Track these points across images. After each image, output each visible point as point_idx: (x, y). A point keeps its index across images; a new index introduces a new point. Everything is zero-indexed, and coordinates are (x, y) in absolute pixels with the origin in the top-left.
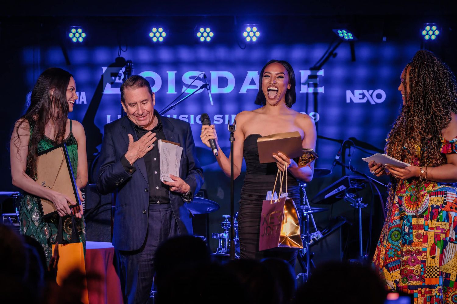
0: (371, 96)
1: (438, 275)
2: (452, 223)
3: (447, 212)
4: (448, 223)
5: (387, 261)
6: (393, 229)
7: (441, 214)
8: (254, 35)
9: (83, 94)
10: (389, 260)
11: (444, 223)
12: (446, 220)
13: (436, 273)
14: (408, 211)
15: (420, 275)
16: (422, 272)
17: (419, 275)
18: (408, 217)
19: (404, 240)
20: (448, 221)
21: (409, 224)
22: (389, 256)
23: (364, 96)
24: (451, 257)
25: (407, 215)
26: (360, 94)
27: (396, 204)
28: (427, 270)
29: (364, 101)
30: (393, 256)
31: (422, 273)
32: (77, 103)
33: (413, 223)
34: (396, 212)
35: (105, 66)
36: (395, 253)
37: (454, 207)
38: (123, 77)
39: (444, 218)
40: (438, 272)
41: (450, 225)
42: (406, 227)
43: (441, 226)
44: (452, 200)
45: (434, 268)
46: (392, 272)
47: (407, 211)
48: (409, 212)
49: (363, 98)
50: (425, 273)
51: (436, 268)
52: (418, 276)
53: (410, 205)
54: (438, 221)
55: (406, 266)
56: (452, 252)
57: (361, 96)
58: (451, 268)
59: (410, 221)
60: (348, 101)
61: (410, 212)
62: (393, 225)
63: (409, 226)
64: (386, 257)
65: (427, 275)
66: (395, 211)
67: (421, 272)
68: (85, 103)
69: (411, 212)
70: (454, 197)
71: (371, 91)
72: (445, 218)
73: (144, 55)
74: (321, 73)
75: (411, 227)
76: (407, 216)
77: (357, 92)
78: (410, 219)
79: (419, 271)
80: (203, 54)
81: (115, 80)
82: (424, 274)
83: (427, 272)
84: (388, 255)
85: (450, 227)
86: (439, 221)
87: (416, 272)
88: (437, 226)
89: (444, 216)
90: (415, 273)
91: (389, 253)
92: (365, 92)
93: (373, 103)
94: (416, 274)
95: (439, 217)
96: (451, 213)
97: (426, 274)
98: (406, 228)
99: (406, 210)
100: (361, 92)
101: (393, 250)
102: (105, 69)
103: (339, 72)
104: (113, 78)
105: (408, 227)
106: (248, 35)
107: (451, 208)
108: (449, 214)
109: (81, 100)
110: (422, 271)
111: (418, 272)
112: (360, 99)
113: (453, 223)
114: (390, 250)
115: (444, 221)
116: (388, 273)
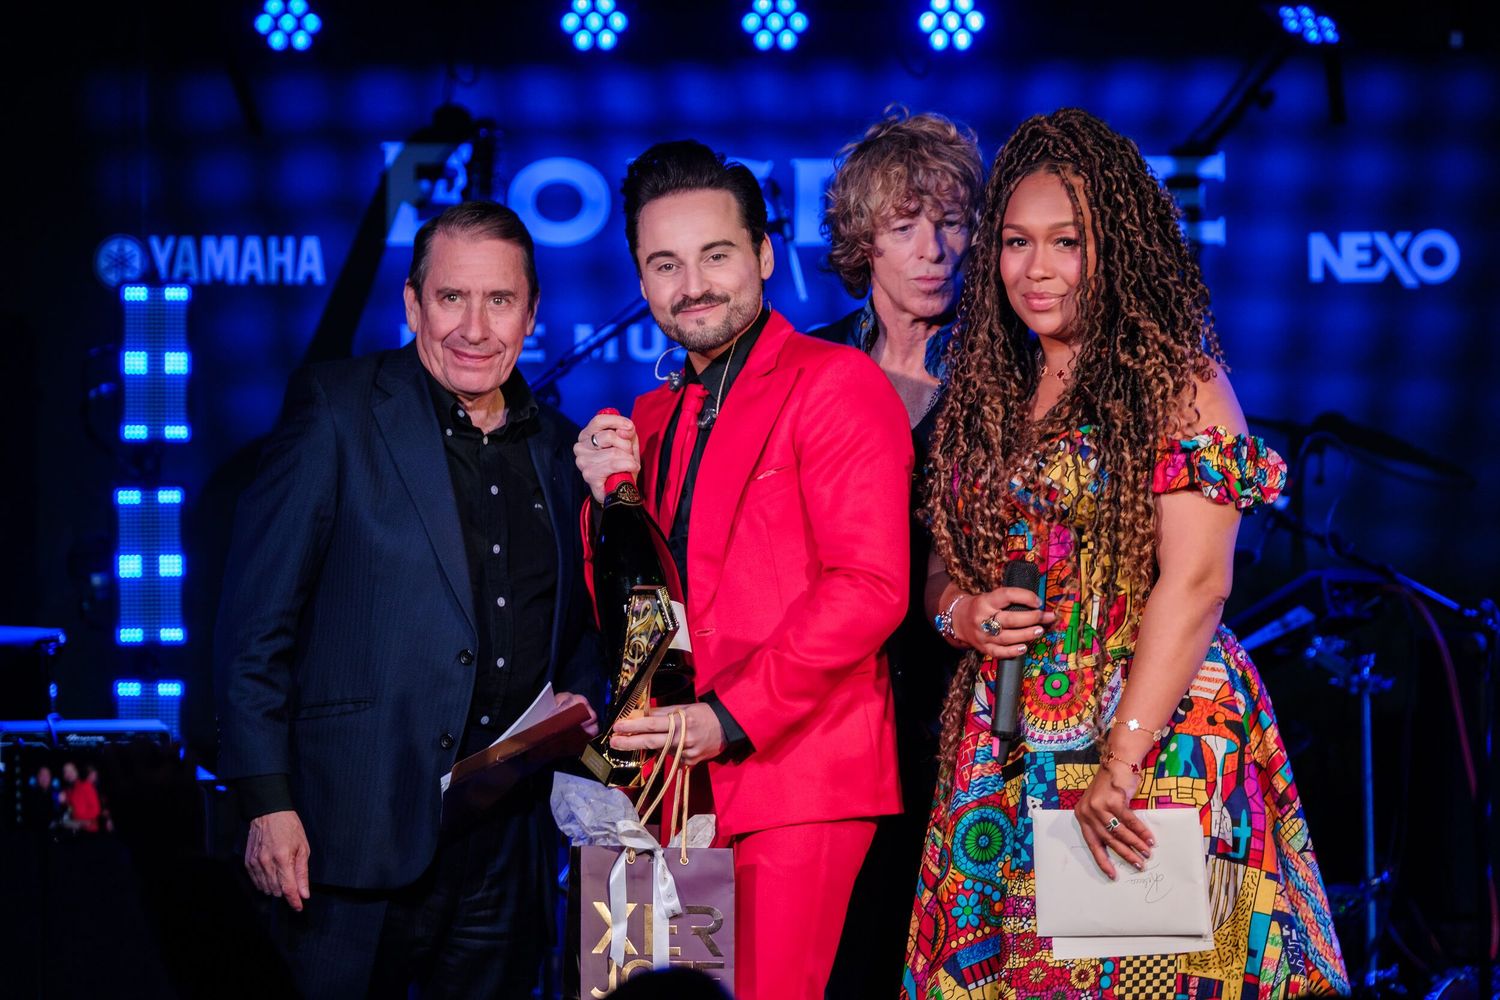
0: (1404, 254)
1: (1170, 989)
2: (1215, 781)
3: (1197, 739)
4: (1201, 784)
5: (954, 944)
6: (970, 815)
7: (1173, 747)
8: (963, 25)
9: (311, 245)
10: (962, 940)
11: (1186, 782)
12: (1194, 772)
13: (1163, 983)
14: (1036, 737)
15: (1096, 987)
16: (1105, 977)
17: (1090, 988)
18: (1040, 761)
19: (1023, 852)
20: (1202, 775)
21: (1043, 788)
22: (961, 923)
23: (1376, 254)
24: (1223, 916)
25: (1031, 749)
26: (1361, 248)
27: (977, 714)
28: (1123, 971)
29: (1378, 273)
30: (975, 922)
31: (1105, 982)
32: (289, 276)
33: (1060, 785)
34: (978, 748)
35: (393, 139)
36: (983, 910)
37: (1220, 718)
38: (461, 181)
39: (1186, 763)
40: (1170, 976)
41: (1210, 789)
42: (1029, 798)
43: (1174, 793)
44: (1210, 691)
45: (1157, 963)
46: (977, 986)
47: (1032, 736)
48: (1040, 740)
49: (1373, 263)
50: (1116, 982)
51: (1164, 963)
52: (1088, 993)
53: (1042, 712)
54: (1159, 774)
55: (1039, 954)
56: (1227, 893)
57: (1365, 257)
58: (1224, 958)
59: (1049, 777)
60: (1316, 274)
61: (1046, 738)
62: (969, 800)
63: (1047, 796)
64: (947, 927)
65: (1123, 990)
66: (975, 742)
67: (1099, 976)
68: (319, 277)
69: (1051, 740)
70: (1217, 681)
71: (1402, 239)
72: (1190, 762)
73: (544, 98)
74: (1214, 167)
75: (1055, 799)
76: (1034, 756)
77: (1351, 241)
78: (1046, 768)
79: (1092, 973)
80: (767, 94)
81: (431, 192)
82: (1112, 986)
83: (1123, 977)
84: (956, 919)
85: (1211, 798)
86: (1167, 773)
87: (1078, 976)
88: (1161, 793)
89: (1186, 756)
90: (1074, 980)
91: (960, 911)
92: (1382, 240)
93: (1409, 281)
94: (1079, 986)
95: (1163, 757)
96: (1210, 740)
97: (1122, 984)
98: (1030, 804)
99: (1029, 734)
100: (1364, 239)
101: (974, 898)
102: (392, 151)
103: (1283, 167)
104: (425, 185)
105: (1039, 802)
106: (940, 26)
107: (1212, 721)
108: (1204, 746)
109: (304, 268)
110: (1104, 974)
111: (1086, 979)
112: (1361, 266)
113: (1219, 779)
114: (961, 899)
115: (1187, 773)
116: (960, 991)
